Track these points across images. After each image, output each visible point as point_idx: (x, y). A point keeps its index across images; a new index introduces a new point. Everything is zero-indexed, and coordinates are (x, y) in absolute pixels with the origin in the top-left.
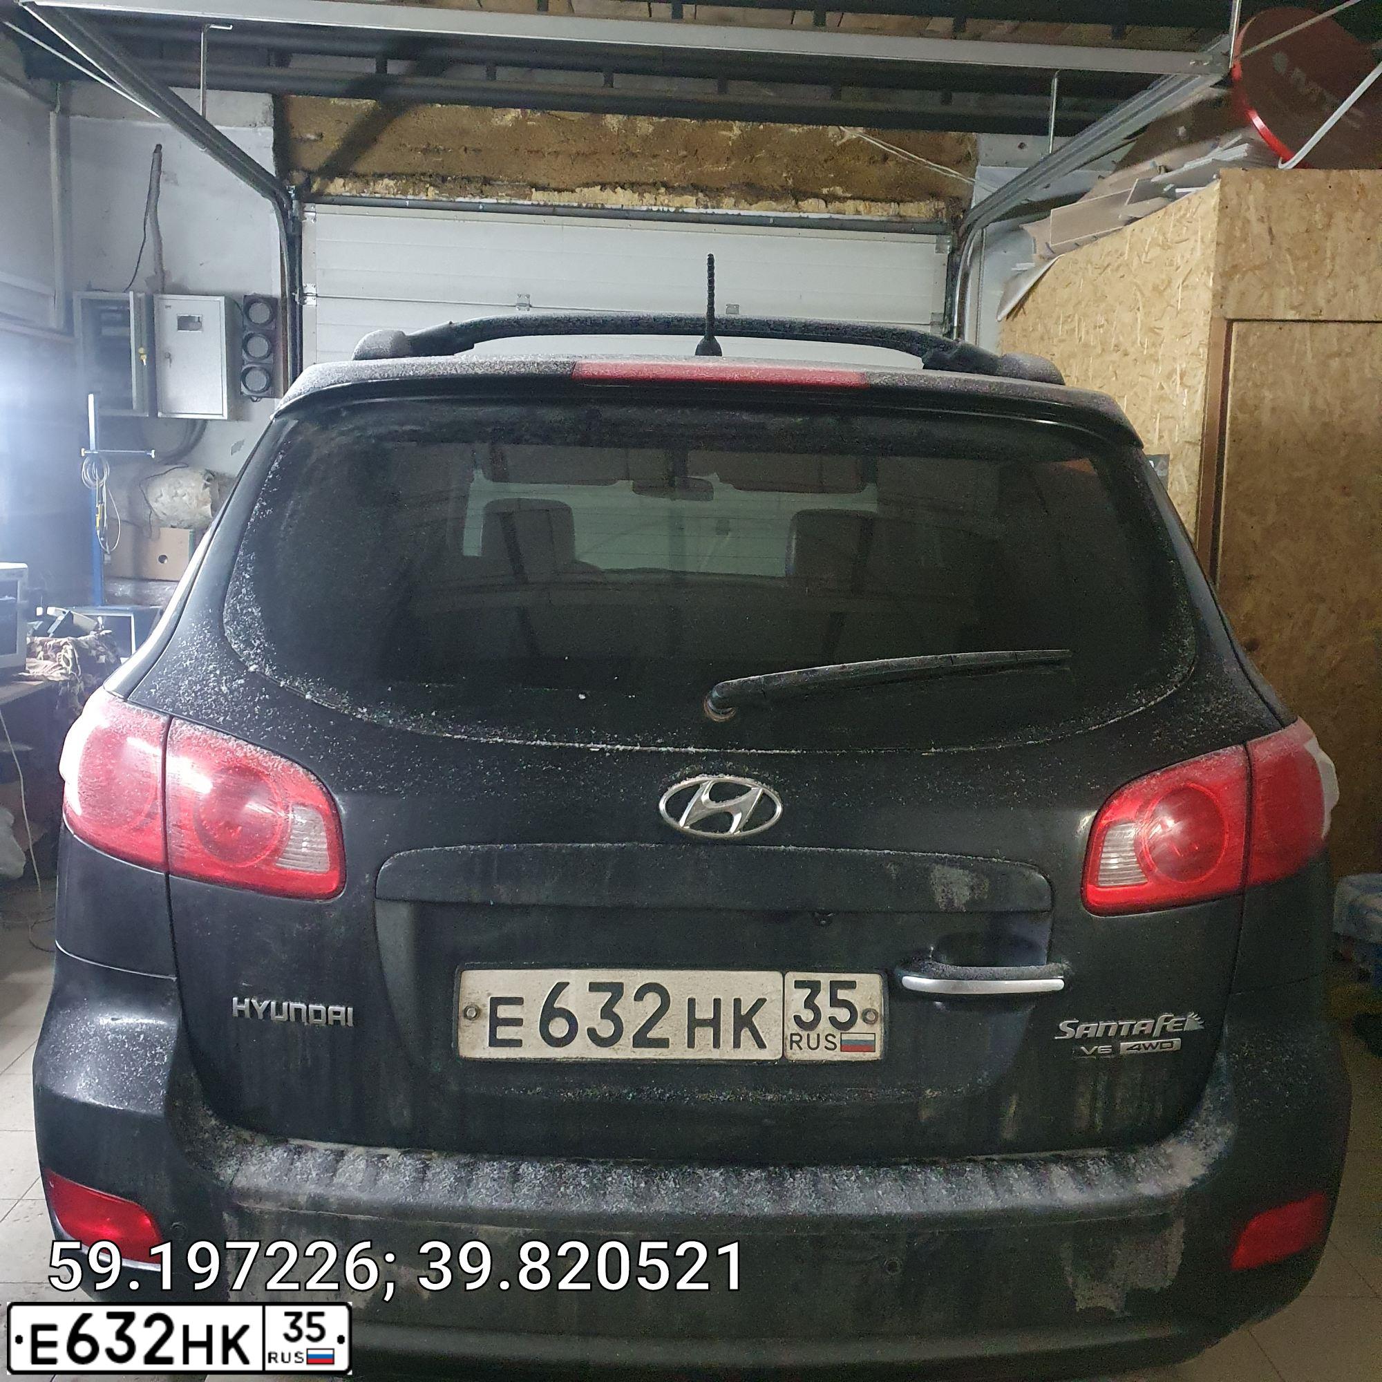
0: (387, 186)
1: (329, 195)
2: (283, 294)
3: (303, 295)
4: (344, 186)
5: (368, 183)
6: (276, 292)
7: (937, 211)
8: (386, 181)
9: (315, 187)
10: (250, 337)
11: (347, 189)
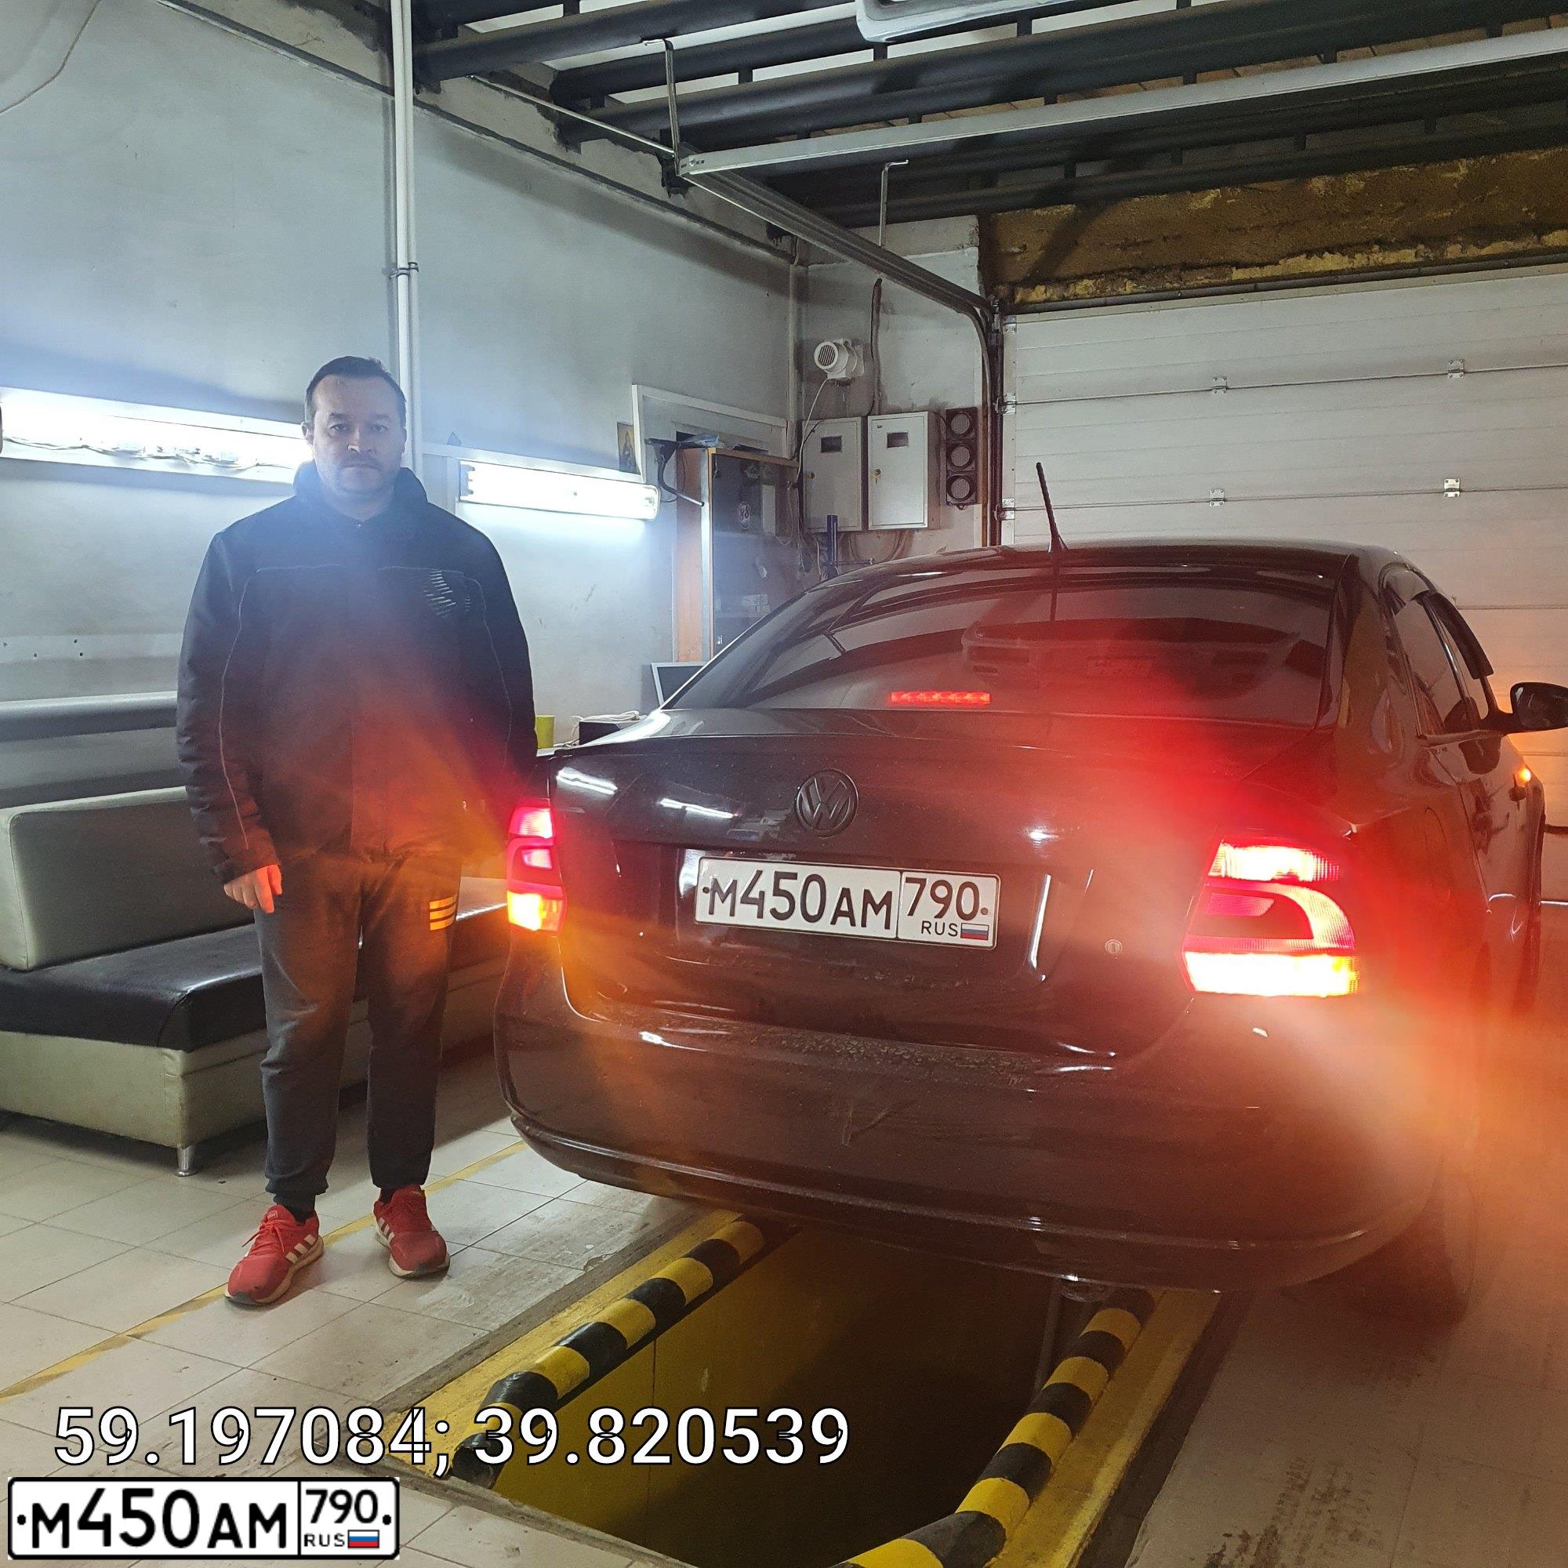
0: (1086, 286)
1: (1031, 303)
2: (985, 404)
3: (1003, 404)
4: (1045, 291)
5: (1068, 286)
6: (978, 402)
8: (1086, 282)
9: (1018, 298)
10: (953, 447)
11: (1048, 294)
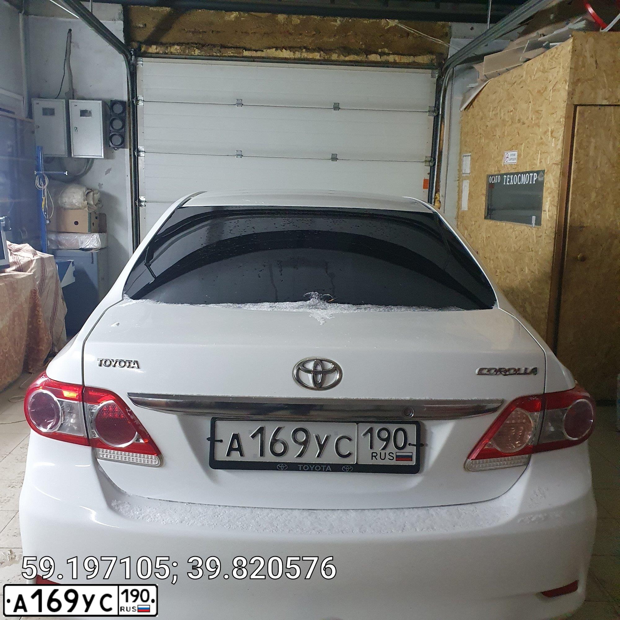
0: (176, 49)
1: (149, 53)
2: (129, 100)
3: (137, 101)
4: (156, 49)
5: (167, 47)
6: (125, 98)
7: (432, 60)
8: (176, 47)
9: (143, 49)
10: (114, 119)
11: (158, 50)
